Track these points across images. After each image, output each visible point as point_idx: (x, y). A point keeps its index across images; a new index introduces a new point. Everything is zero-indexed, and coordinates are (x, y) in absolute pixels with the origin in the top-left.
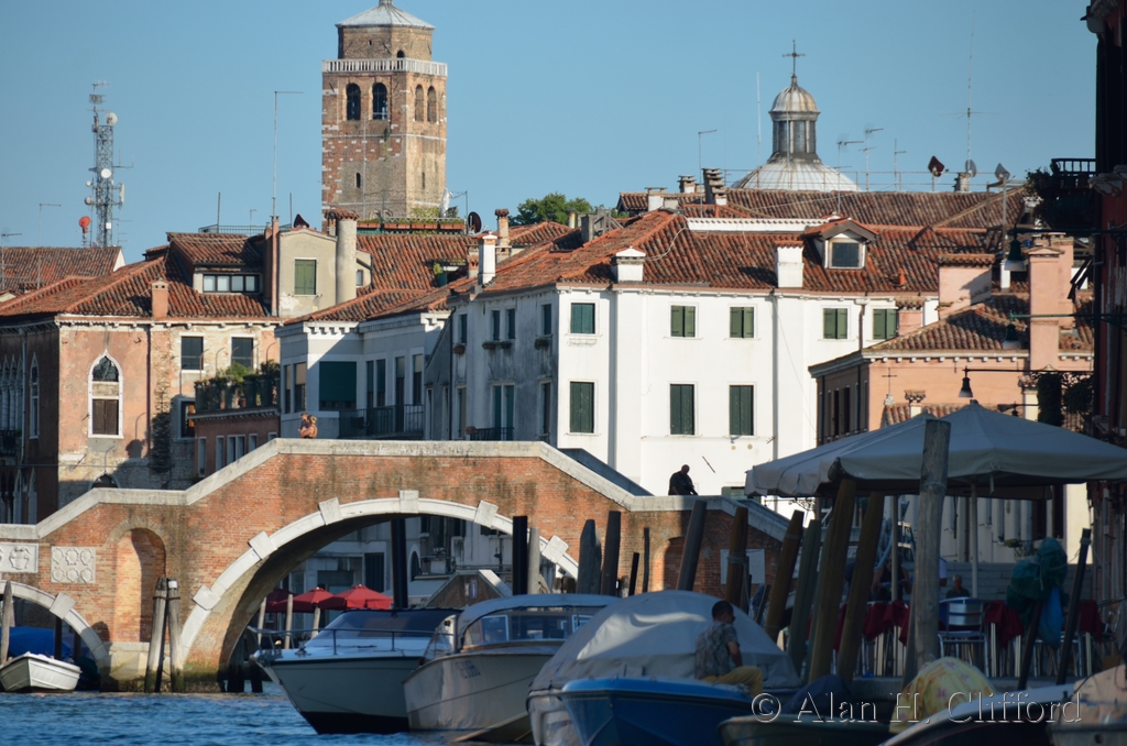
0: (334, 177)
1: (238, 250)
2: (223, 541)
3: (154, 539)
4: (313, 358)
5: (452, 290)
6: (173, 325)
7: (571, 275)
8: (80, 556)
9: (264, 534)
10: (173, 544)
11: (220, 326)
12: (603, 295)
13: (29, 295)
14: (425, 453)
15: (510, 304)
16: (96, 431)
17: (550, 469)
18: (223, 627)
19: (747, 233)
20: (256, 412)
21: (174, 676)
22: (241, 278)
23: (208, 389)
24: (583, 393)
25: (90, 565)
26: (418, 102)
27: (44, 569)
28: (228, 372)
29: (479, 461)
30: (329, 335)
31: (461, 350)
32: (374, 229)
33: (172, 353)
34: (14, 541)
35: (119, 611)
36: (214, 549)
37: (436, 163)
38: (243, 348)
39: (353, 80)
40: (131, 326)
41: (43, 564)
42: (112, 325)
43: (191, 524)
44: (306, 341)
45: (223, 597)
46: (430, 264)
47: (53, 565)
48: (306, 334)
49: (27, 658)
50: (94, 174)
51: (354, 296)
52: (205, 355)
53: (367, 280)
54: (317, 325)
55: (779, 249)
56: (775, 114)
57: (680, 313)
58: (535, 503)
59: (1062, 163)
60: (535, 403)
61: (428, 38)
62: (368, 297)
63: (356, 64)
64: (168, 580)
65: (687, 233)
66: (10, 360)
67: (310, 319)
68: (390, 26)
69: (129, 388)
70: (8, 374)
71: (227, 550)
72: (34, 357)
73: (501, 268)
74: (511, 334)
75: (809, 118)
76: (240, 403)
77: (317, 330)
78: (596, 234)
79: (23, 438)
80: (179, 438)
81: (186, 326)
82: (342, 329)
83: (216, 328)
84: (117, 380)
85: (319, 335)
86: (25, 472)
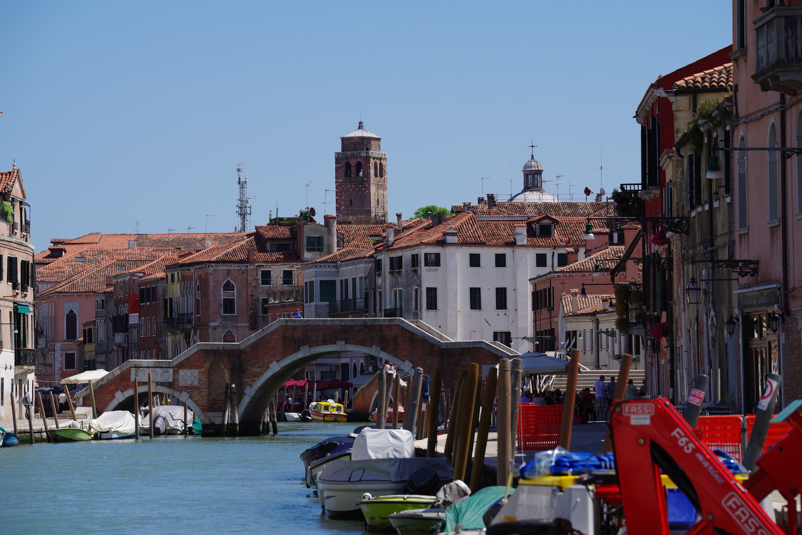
0: (341, 201)
2: (257, 365)
4: (317, 279)
5: (376, 249)
6: (258, 266)
7: (426, 240)
8: (192, 374)
9: (275, 362)
10: (234, 367)
15: (400, 254)
16: (225, 312)
17: (404, 330)
19: (502, 221)
20: (294, 302)
24: (432, 292)
25: (196, 378)
26: (375, 169)
27: (176, 380)
28: (280, 287)
30: (324, 269)
31: (379, 275)
33: (258, 278)
35: (210, 398)
36: (253, 369)
37: (383, 194)
38: (288, 275)
39: (348, 161)
40: (239, 266)
42: (231, 266)
43: (242, 358)
47: (180, 378)
48: (314, 268)
52: (272, 279)
53: (341, 244)
55: (516, 228)
56: (525, 171)
57: (474, 256)
58: (398, 345)
59: (625, 186)
60: (412, 298)
62: (341, 252)
63: (349, 154)
64: (231, 384)
65: (476, 222)
67: (315, 262)
69: (239, 293)
71: (259, 369)
72: (198, 281)
73: (396, 238)
74: (401, 267)
75: (539, 172)
77: (318, 266)
79: (194, 316)
80: (261, 315)
81: (263, 266)
82: (329, 266)
83: (276, 267)
84: (233, 290)
86: (195, 330)
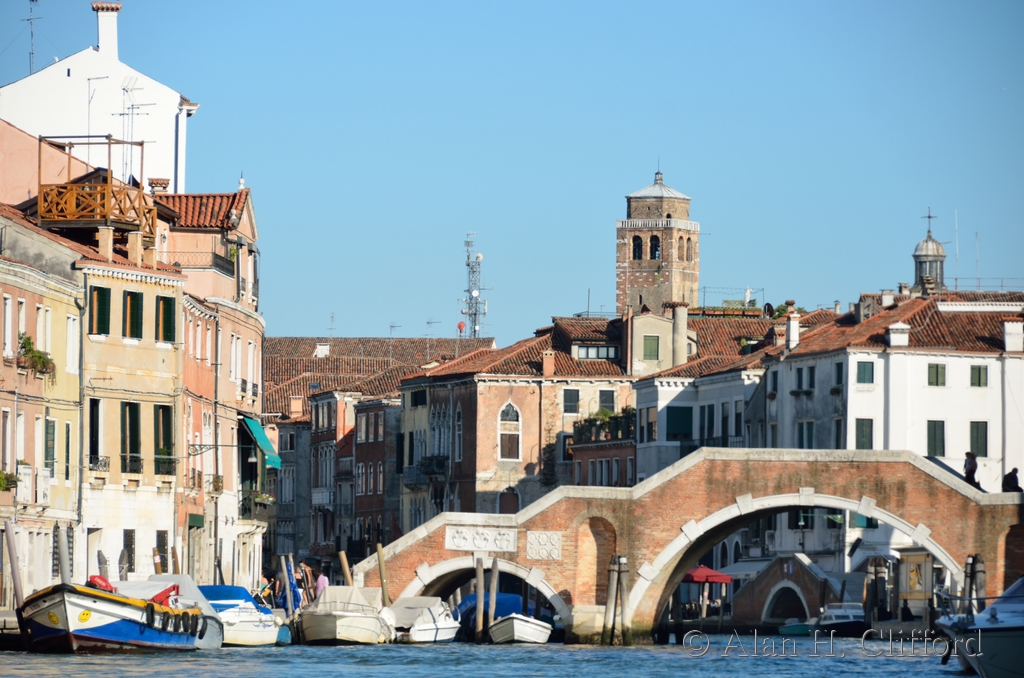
0: (625, 298)
1: (604, 329)
2: (661, 527)
3: (607, 525)
4: (662, 404)
5: (766, 354)
6: (558, 382)
7: (857, 341)
8: (549, 538)
9: (693, 521)
10: (622, 529)
11: (591, 382)
12: (880, 356)
13: (449, 363)
14: (819, 459)
15: (811, 363)
16: (503, 456)
17: (917, 471)
18: (658, 593)
19: (980, 312)
20: (619, 442)
21: (624, 632)
22: (605, 349)
23: (583, 426)
24: (865, 427)
25: (557, 546)
26: (680, 248)
27: (521, 549)
28: (597, 414)
29: (862, 465)
30: (673, 387)
31: (773, 397)
32: (698, 315)
33: (557, 401)
34: (498, 527)
35: (580, 581)
36: (654, 533)
38: (607, 398)
39: (637, 234)
40: (528, 382)
41: (520, 545)
42: (515, 381)
43: (636, 513)
44: (657, 391)
45: (661, 571)
46: (738, 339)
47: (529, 545)
48: (656, 386)
49: (513, 618)
50: (467, 294)
51: (686, 361)
52: (581, 403)
53: (694, 350)
54: (665, 380)
55: (1006, 324)
56: (916, 257)
57: (934, 370)
58: (905, 498)
60: (830, 434)
61: (687, 206)
62: (695, 362)
63: (639, 223)
64: (619, 557)
65: (937, 313)
66: (441, 407)
67: (659, 376)
68: (661, 198)
69: (526, 426)
70: (439, 417)
71: (665, 534)
72: (459, 405)
73: (803, 338)
74: (812, 384)
75: (939, 259)
76: (606, 436)
77: (664, 383)
78: (867, 316)
79: (450, 461)
81: (567, 382)
82: (683, 383)
83: (588, 383)
84: (517, 420)
85: (666, 387)
86: (452, 485)
